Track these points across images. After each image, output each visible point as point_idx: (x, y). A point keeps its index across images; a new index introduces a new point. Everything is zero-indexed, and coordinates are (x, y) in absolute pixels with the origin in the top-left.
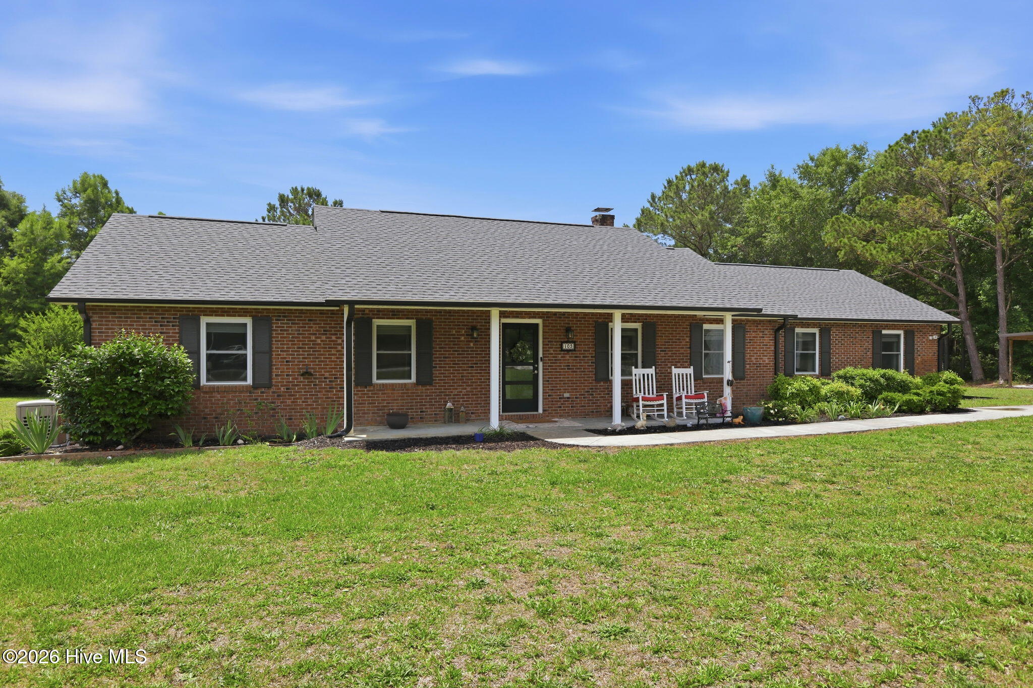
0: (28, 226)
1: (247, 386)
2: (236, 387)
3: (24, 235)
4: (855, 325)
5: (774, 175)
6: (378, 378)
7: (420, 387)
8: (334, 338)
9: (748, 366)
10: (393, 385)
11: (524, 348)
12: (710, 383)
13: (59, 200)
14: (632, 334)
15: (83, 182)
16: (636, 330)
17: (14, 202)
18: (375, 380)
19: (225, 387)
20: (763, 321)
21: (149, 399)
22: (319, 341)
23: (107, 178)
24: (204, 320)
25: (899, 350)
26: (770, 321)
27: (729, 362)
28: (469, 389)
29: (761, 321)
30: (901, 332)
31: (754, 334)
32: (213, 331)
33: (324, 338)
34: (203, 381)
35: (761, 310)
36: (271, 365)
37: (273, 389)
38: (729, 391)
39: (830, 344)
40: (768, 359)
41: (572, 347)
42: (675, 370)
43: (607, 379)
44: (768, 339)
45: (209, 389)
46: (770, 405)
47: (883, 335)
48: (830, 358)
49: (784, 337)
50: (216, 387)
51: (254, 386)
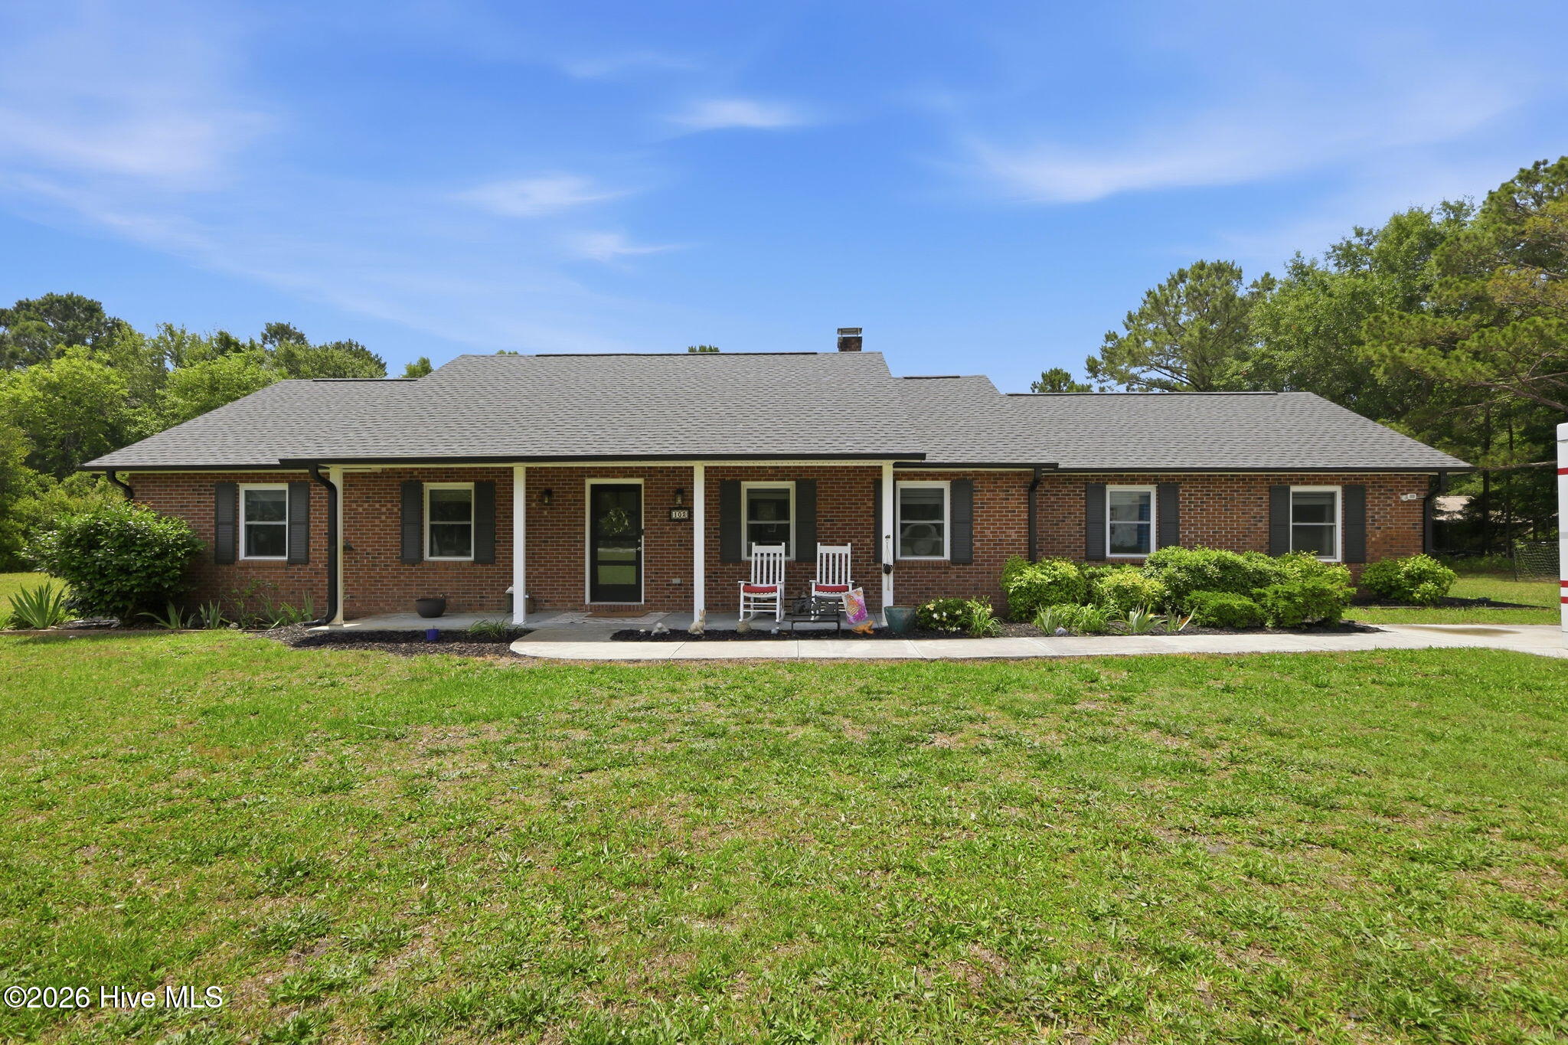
1: (281, 563)
2: (270, 562)
4: (1231, 479)
5: (1302, 266)
6: (430, 555)
7: (480, 567)
8: (377, 506)
9: (978, 544)
10: (445, 563)
11: (619, 518)
12: (909, 568)
16: (787, 491)
18: (427, 557)
19: (261, 562)
20: (1006, 474)
22: (360, 510)
24: (244, 488)
25: (1332, 519)
26: (1019, 474)
27: (888, 537)
28: (542, 570)
29: (1001, 474)
30: (1338, 490)
31: (989, 495)
32: (252, 499)
33: (366, 505)
34: (240, 555)
35: (923, 456)
36: (308, 538)
37: (311, 566)
38: (888, 582)
39: (1177, 510)
40: (1016, 533)
41: (683, 514)
42: (822, 549)
43: (738, 560)
44: (1016, 503)
45: (247, 565)
46: (931, 607)
47: (1294, 494)
48: (1178, 532)
49: (1086, 498)
50: (252, 561)
51: (291, 562)
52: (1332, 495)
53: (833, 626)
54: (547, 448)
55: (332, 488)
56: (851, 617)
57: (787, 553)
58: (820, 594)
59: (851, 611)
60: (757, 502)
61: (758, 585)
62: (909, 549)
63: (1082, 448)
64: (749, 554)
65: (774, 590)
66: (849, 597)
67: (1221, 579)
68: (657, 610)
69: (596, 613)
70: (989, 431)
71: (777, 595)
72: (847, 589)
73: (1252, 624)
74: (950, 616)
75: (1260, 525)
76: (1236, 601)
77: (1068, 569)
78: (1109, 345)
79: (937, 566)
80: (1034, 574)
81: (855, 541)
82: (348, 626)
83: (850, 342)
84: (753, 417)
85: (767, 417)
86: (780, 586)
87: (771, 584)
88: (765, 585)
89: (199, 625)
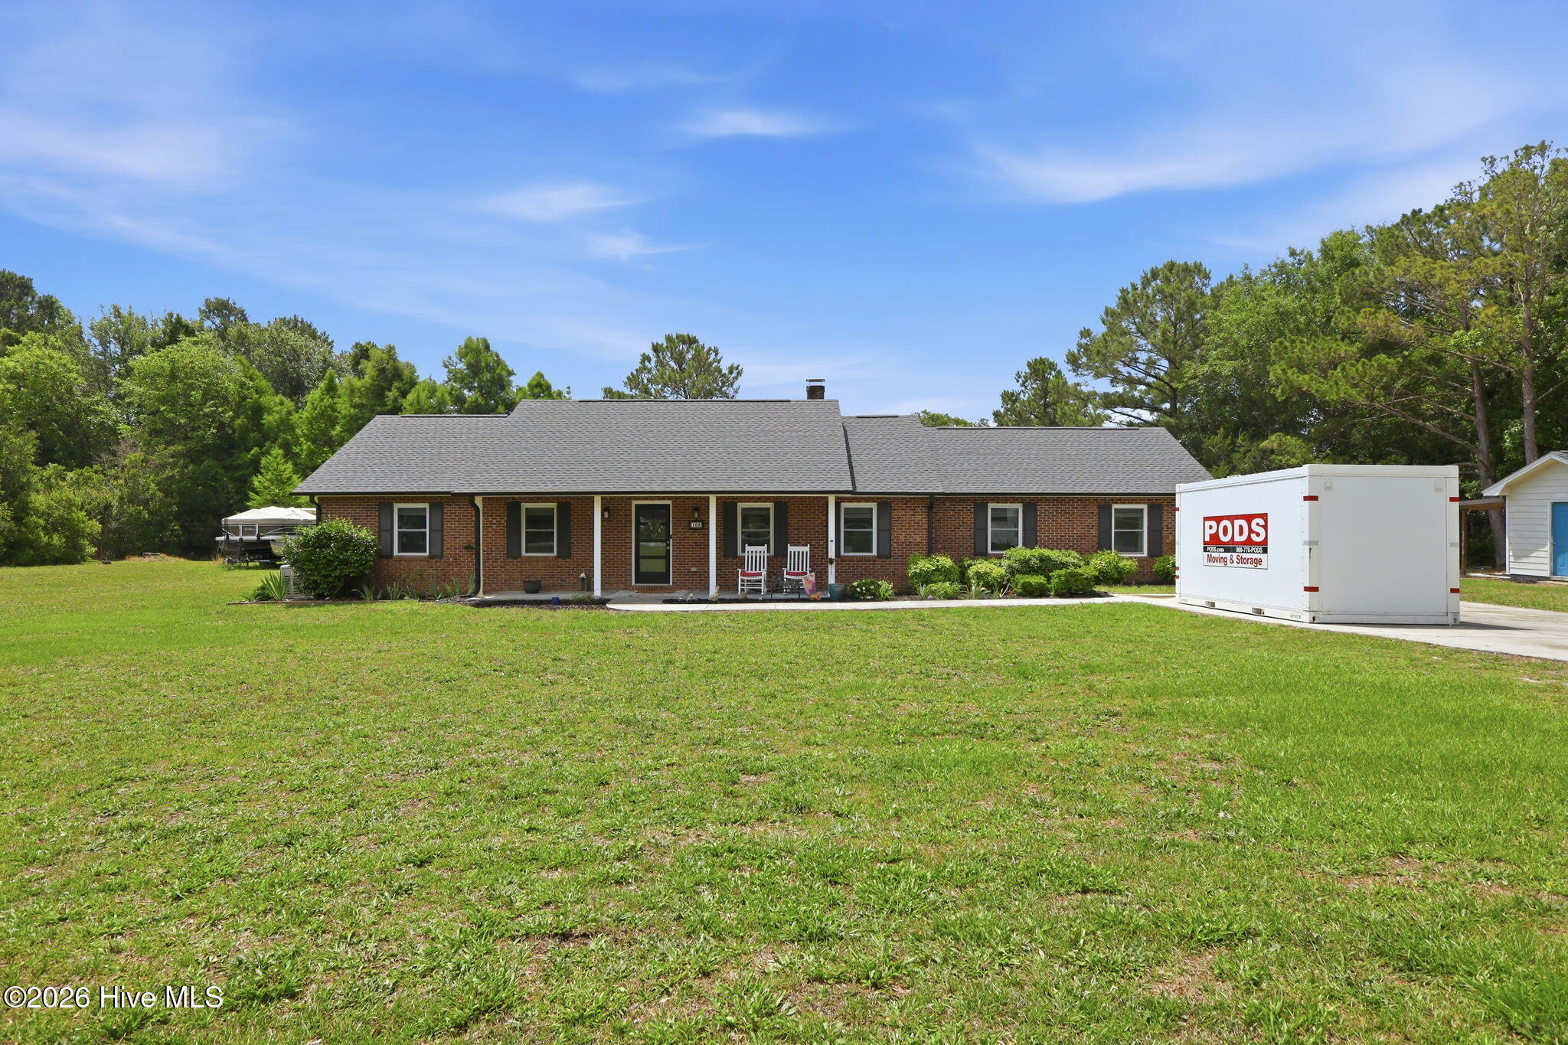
0: (415, 396)
1: (425, 557)
2: (417, 557)
3: (411, 405)
4: (1072, 499)
5: (1249, 278)
6: (526, 552)
7: (560, 560)
8: (490, 519)
9: (895, 545)
10: (537, 557)
11: (655, 527)
12: (847, 560)
13: (447, 367)
14: (765, 513)
15: (466, 346)
16: (768, 509)
17: (406, 373)
18: (524, 553)
19: (410, 557)
20: (913, 499)
21: (338, 565)
23: (489, 342)
24: (397, 506)
25: (1141, 527)
27: (832, 541)
30: (1144, 507)
31: (902, 513)
32: (403, 514)
34: (396, 552)
36: (443, 540)
37: (445, 559)
38: (832, 570)
39: (1036, 521)
40: (920, 537)
41: (699, 525)
42: (791, 549)
43: (735, 556)
44: (920, 516)
45: (400, 559)
46: (855, 584)
47: (1115, 510)
48: (1036, 536)
49: (975, 513)
50: (404, 557)
51: (431, 557)
52: (1141, 510)
53: (796, 596)
54: (617, 485)
55: (477, 509)
56: (807, 591)
57: (769, 551)
58: (788, 577)
59: (807, 587)
60: (748, 515)
61: (750, 571)
62: (850, 548)
63: (975, 477)
64: (743, 551)
65: (760, 574)
66: (807, 579)
67: (1040, 568)
68: (681, 589)
69: (640, 590)
70: (907, 467)
71: (762, 578)
72: (806, 573)
73: (1042, 592)
74: (868, 590)
75: (1092, 531)
76: (1036, 580)
77: (946, 561)
78: (1084, 341)
79: (868, 559)
80: (924, 565)
81: (813, 543)
82: (488, 597)
83: (816, 392)
84: (745, 461)
85: (755, 461)
86: (764, 573)
87: (758, 571)
88: (754, 571)
89: (386, 597)
